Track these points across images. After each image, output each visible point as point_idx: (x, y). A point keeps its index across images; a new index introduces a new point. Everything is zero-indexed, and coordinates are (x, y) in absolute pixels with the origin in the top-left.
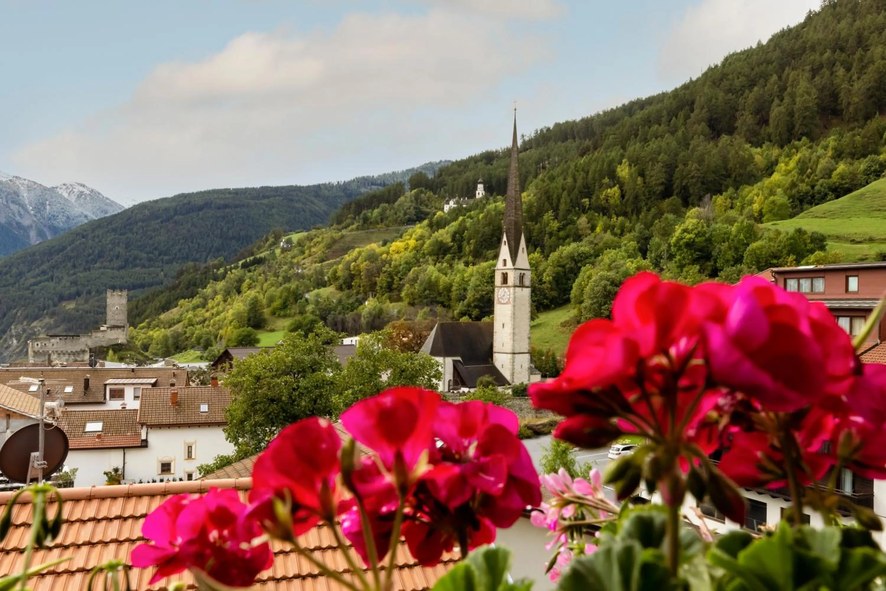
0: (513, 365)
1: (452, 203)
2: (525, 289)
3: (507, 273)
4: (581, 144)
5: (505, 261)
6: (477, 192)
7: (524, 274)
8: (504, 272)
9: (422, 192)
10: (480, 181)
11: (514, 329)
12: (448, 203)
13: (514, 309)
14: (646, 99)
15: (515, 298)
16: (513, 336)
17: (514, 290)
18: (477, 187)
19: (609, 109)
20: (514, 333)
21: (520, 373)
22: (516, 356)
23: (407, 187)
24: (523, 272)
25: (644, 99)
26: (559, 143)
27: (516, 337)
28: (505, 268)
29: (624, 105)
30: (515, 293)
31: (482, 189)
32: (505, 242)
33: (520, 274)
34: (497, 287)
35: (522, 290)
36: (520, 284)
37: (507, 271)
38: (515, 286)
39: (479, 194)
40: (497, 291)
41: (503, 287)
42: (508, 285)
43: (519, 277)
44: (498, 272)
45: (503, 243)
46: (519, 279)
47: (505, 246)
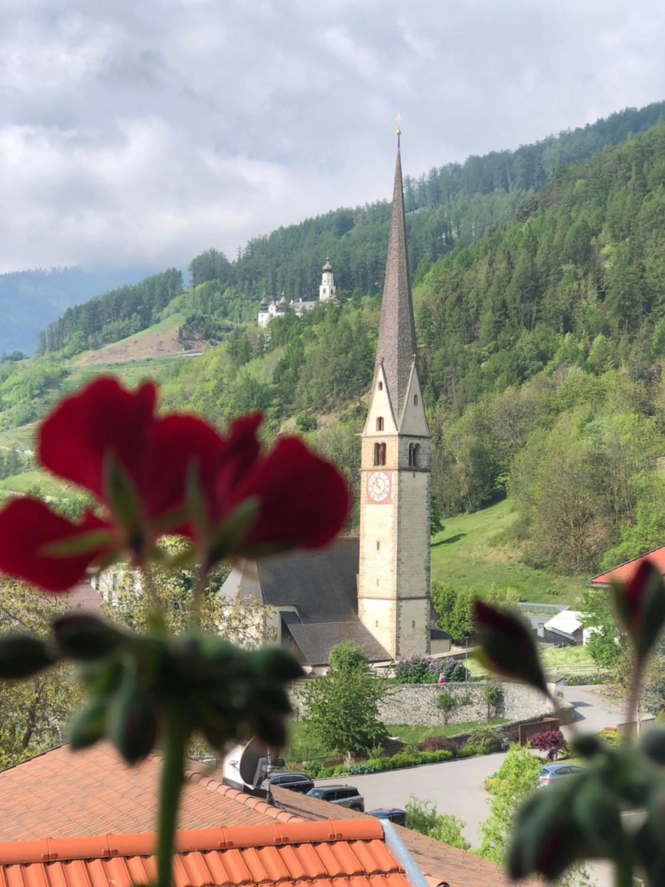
0: (398, 622)
1: (272, 309)
2: (419, 475)
3: (384, 445)
4: (518, 196)
5: (380, 420)
6: (321, 288)
7: (418, 445)
8: (380, 441)
9: (214, 288)
10: (325, 267)
11: (399, 552)
12: (265, 308)
13: (399, 513)
14: (643, 110)
15: (400, 491)
16: (398, 565)
17: (400, 476)
18: (320, 278)
19: (573, 129)
20: (399, 560)
21: (412, 637)
22: (403, 603)
23: (187, 278)
24: (416, 441)
25: (639, 110)
26: (478, 195)
27: (403, 568)
28: (381, 433)
29: (600, 122)
30: (400, 481)
31: (331, 283)
32: (381, 384)
33: (411, 445)
34: (365, 471)
35: (414, 476)
36: (410, 464)
37: (385, 440)
38: (401, 469)
39: (324, 291)
40: (365, 478)
41: (378, 470)
42: (387, 466)
43: (408, 451)
44: (367, 440)
45: (377, 386)
46: (408, 454)
47: (381, 392)
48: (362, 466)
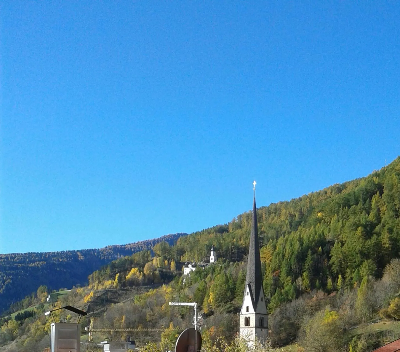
1: (190, 266)
5: (248, 307)
6: (211, 258)
7: (263, 318)
8: (247, 316)
10: (211, 249)
12: (187, 267)
17: (256, 330)
18: (210, 253)
24: (262, 316)
28: (248, 313)
30: (256, 332)
31: (214, 255)
32: (248, 293)
33: (260, 317)
34: (241, 328)
35: (262, 330)
36: (260, 326)
37: (250, 316)
38: (256, 327)
39: (212, 259)
40: (241, 331)
41: (247, 328)
42: (250, 326)
43: (259, 320)
44: (242, 315)
45: (246, 294)
46: (259, 321)
47: (248, 296)
48: (240, 326)
